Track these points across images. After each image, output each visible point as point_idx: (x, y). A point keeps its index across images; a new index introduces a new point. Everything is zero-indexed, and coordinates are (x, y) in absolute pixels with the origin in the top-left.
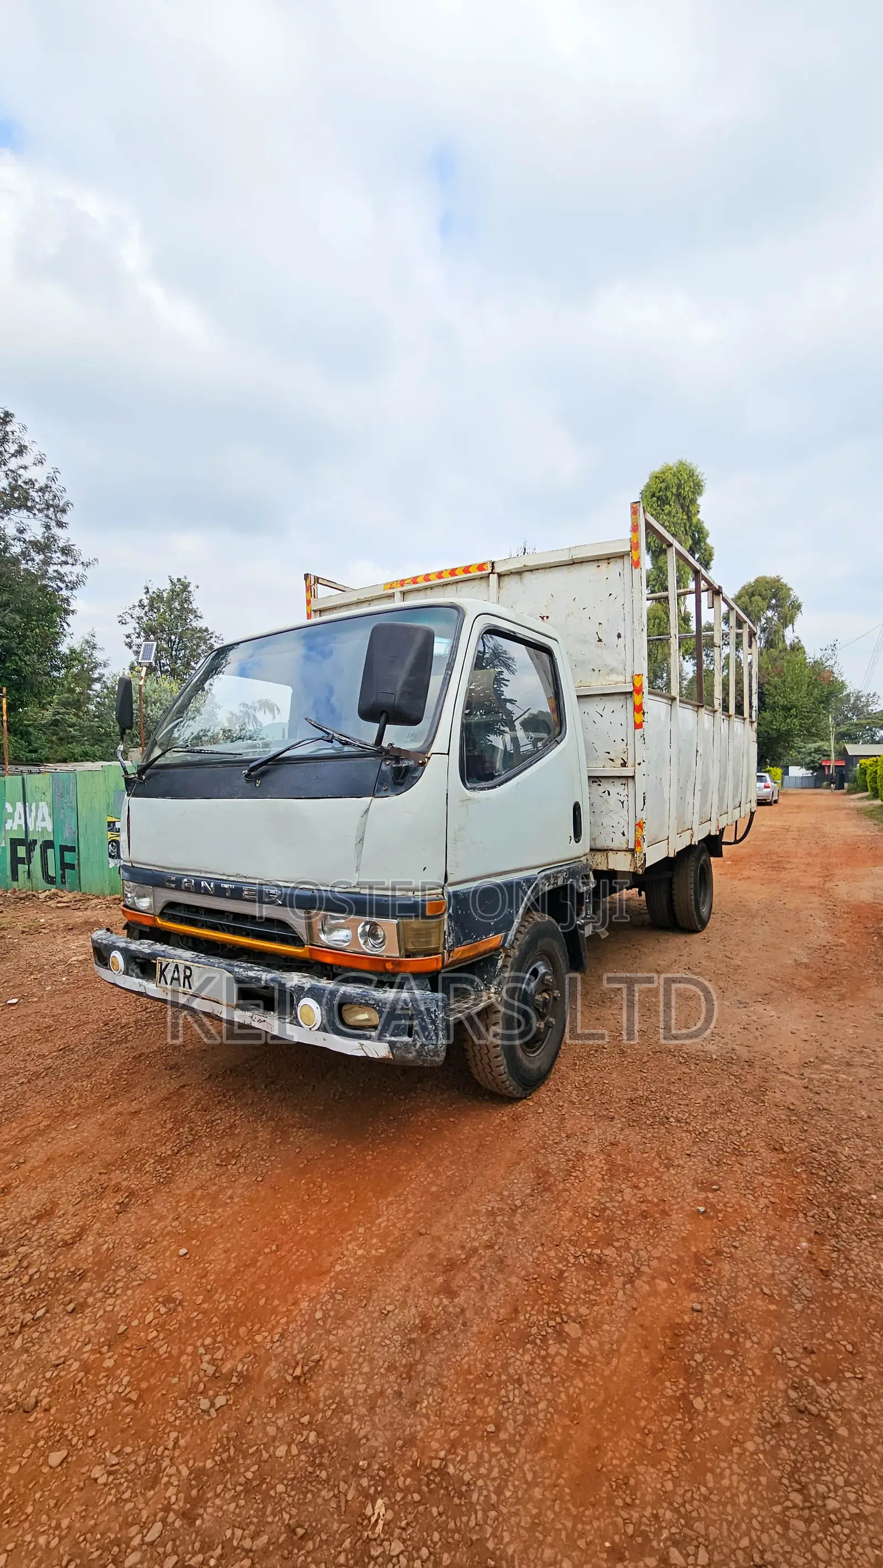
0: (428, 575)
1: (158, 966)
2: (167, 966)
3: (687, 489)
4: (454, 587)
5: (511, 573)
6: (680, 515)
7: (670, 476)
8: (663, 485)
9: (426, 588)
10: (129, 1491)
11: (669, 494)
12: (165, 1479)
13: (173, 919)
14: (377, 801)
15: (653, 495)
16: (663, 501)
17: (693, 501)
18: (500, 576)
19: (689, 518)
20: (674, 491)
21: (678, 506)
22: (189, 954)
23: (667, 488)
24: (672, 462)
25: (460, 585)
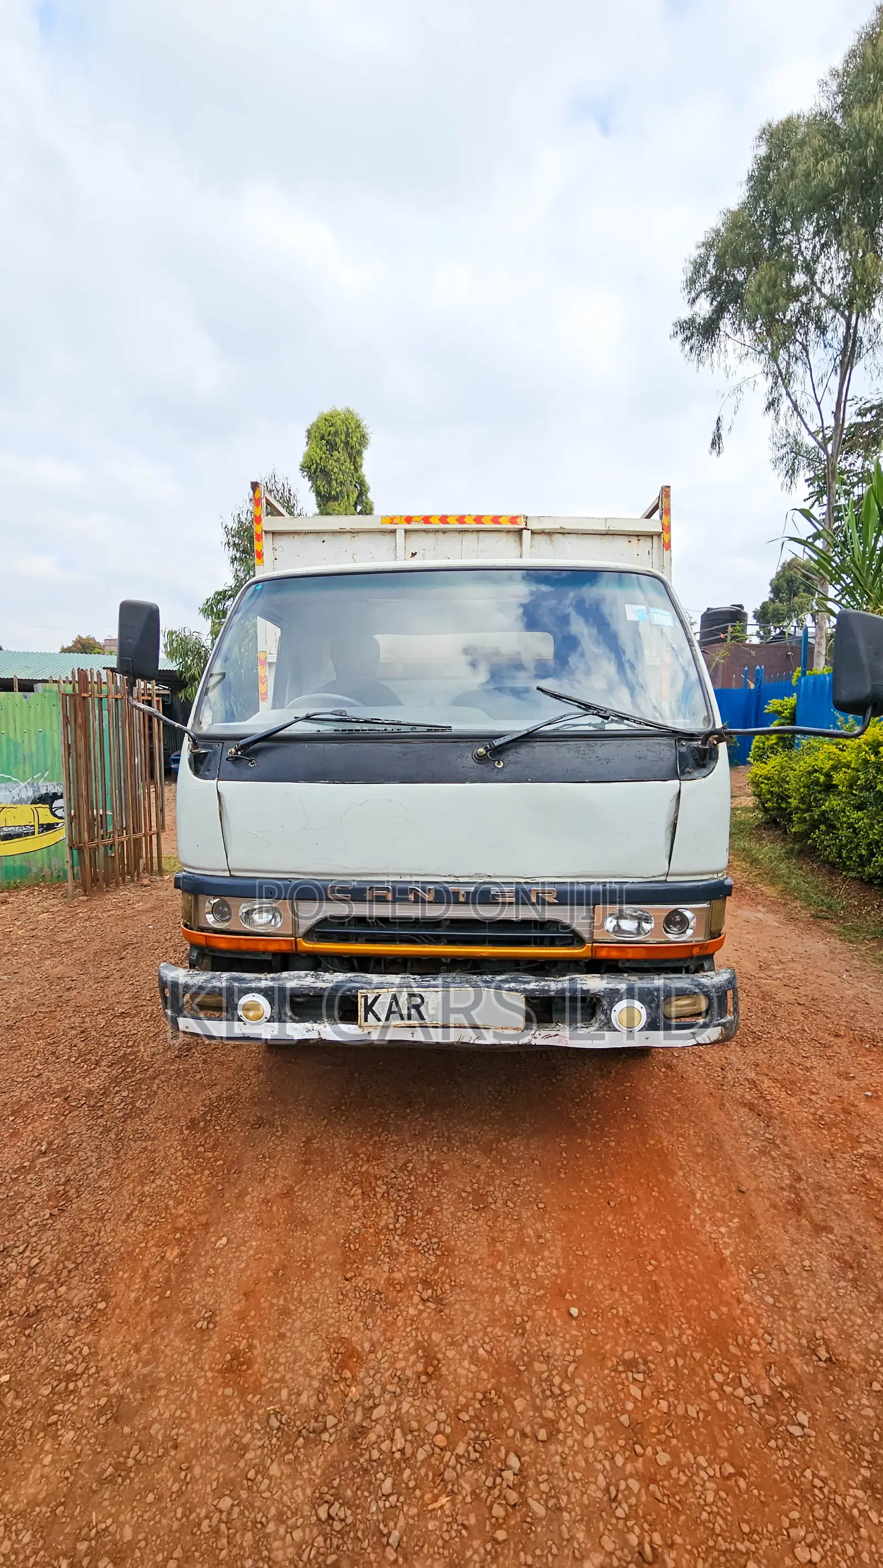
0: (446, 517)
1: (361, 1001)
2: (376, 999)
3: (355, 439)
4: (474, 535)
5: (542, 532)
6: (347, 464)
7: (339, 422)
8: (332, 429)
9: (437, 531)
10: (847, 1545)
11: (337, 440)
12: (855, 1512)
13: (324, 937)
14: (686, 785)
15: (322, 438)
16: (332, 447)
17: (359, 453)
18: (533, 533)
19: (356, 470)
20: (343, 438)
21: (346, 455)
22: (395, 979)
23: (336, 433)
24: (340, 408)
25: (482, 535)
